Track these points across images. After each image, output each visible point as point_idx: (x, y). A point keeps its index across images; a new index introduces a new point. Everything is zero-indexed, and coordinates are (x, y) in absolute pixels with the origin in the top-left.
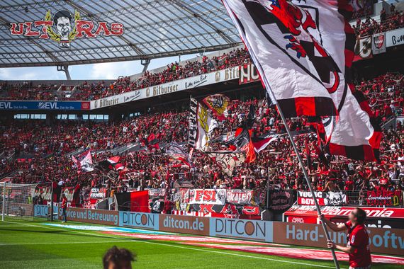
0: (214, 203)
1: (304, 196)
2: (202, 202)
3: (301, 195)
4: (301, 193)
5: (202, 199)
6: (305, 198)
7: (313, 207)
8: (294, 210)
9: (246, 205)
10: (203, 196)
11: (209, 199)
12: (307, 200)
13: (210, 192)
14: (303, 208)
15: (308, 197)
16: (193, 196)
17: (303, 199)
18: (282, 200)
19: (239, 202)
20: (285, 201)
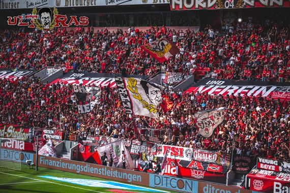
0: (181, 159)
1: (263, 162)
2: (169, 156)
3: (260, 161)
4: (260, 160)
5: (169, 154)
6: (264, 164)
7: (270, 172)
8: (254, 174)
9: (211, 164)
10: (171, 151)
11: (176, 154)
12: (265, 165)
13: (177, 149)
14: (262, 172)
15: (266, 163)
16: (161, 150)
17: (261, 164)
18: (243, 164)
19: (206, 161)
20: (246, 164)
